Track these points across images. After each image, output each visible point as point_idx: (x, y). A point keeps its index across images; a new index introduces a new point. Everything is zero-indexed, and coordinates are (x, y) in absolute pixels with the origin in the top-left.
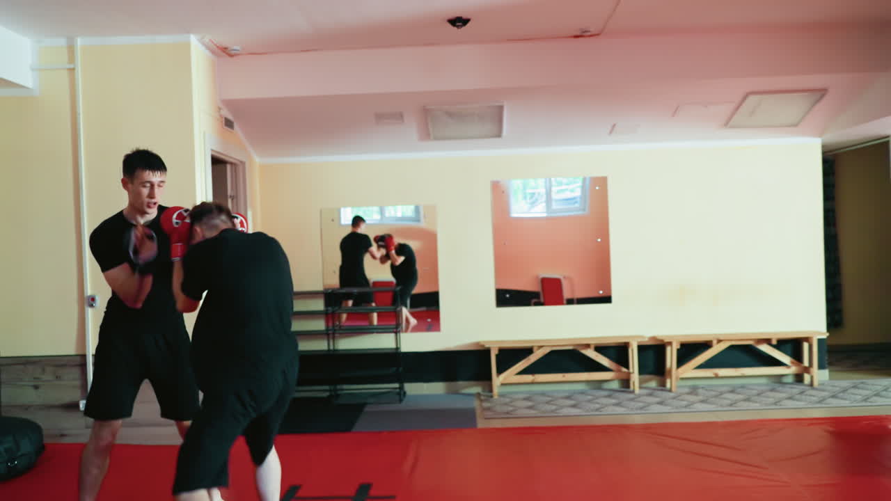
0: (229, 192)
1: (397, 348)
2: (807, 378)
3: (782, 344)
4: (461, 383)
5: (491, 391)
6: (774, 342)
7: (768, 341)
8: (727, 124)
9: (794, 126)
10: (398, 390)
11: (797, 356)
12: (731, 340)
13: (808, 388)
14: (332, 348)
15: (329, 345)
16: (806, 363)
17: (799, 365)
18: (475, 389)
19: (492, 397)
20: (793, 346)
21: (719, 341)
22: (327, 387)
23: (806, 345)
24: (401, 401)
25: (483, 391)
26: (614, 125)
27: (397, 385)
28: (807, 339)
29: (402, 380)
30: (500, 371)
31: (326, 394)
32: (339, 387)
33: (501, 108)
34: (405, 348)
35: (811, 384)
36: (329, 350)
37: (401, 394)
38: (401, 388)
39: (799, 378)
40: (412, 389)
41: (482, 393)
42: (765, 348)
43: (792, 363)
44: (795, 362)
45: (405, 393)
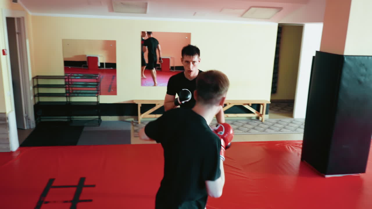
0: (17, 31)
1: (98, 102)
2: (261, 118)
3: (253, 106)
4: (125, 117)
5: (138, 120)
6: (250, 105)
7: (248, 104)
8: (242, 16)
9: (268, 19)
10: (98, 119)
11: (258, 110)
12: (235, 104)
13: (260, 122)
14: (68, 101)
15: (67, 99)
16: (261, 113)
17: (259, 113)
18: (131, 119)
19: (138, 123)
20: (257, 107)
21: (230, 104)
22: (66, 117)
23: (262, 106)
24: (99, 125)
25: (135, 120)
26: (195, 13)
27: (97, 117)
28: (262, 104)
29: (100, 115)
30: (142, 112)
31: (66, 120)
32: (72, 117)
33: (147, 3)
34: (101, 102)
35: (262, 121)
36: (67, 102)
37: (100, 121)
38: (100, 118)
39: (258, 118)
40: (104, 118)
41: (134, 121)
42: (247, 107)
43: (256, 112)
44: (257, 112)
45: (101, 120)
